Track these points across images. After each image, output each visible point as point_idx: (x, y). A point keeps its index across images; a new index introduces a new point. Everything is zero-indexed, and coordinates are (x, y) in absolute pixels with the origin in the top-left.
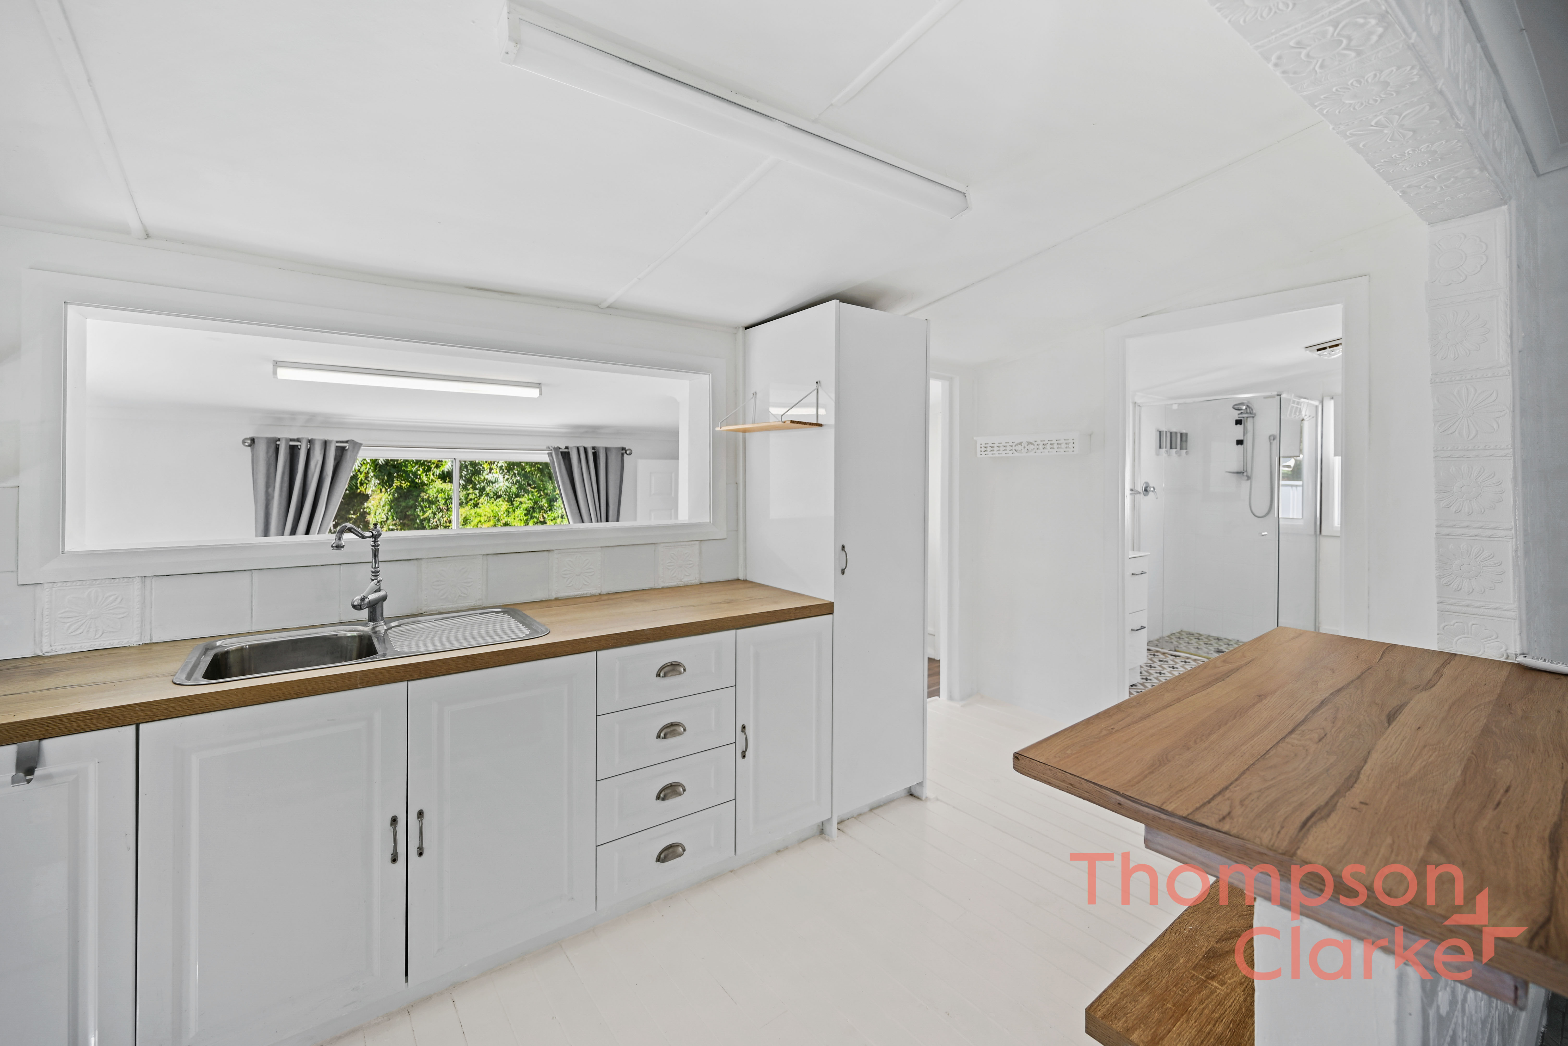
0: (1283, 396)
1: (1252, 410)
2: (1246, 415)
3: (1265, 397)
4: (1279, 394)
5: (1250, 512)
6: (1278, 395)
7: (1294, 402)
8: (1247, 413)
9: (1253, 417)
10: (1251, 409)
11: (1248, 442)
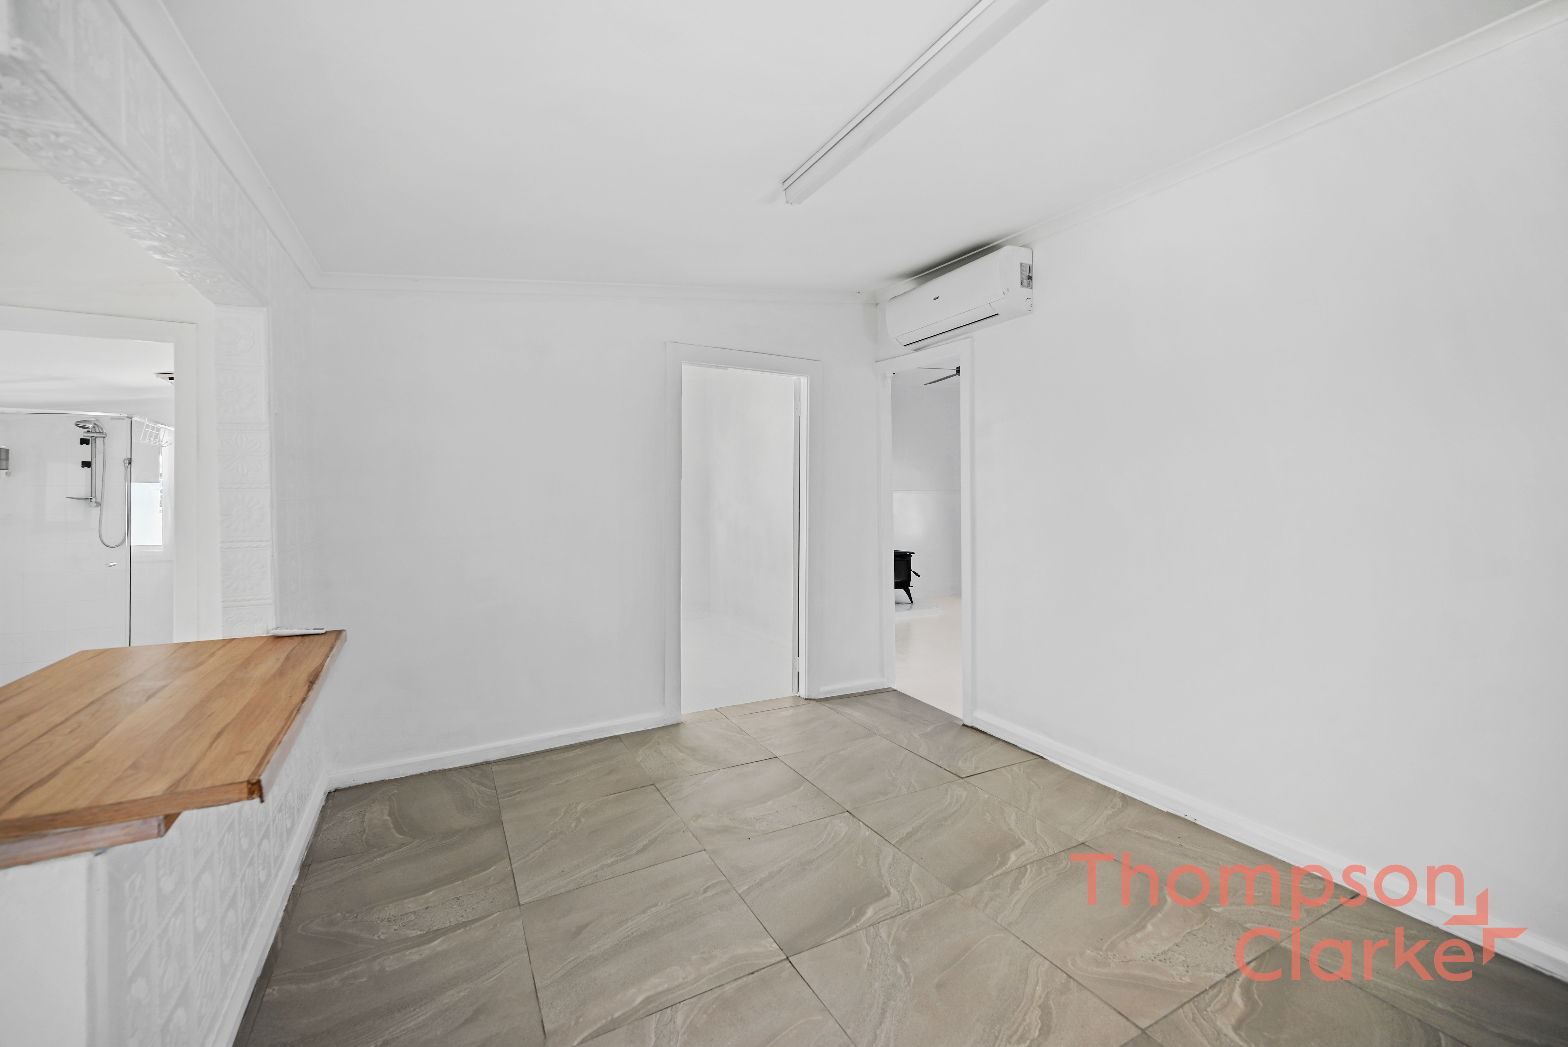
0: (135, 419)
1: (102, 429)
2: (95, 435)
3: (113, 418)
4: (129, 416)
5: (101, 542)
6: (128, 418)
7: (148, 426)
8: (96, 432)
9: (104, 437)
10: (100, 428)
11: (97, 465)
